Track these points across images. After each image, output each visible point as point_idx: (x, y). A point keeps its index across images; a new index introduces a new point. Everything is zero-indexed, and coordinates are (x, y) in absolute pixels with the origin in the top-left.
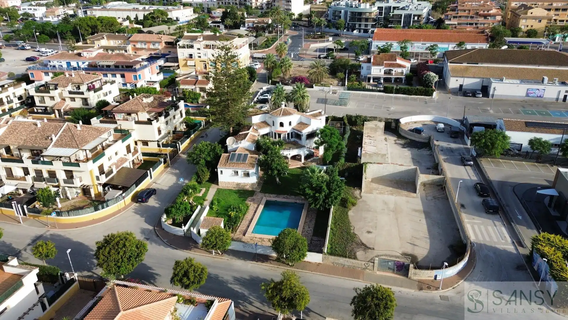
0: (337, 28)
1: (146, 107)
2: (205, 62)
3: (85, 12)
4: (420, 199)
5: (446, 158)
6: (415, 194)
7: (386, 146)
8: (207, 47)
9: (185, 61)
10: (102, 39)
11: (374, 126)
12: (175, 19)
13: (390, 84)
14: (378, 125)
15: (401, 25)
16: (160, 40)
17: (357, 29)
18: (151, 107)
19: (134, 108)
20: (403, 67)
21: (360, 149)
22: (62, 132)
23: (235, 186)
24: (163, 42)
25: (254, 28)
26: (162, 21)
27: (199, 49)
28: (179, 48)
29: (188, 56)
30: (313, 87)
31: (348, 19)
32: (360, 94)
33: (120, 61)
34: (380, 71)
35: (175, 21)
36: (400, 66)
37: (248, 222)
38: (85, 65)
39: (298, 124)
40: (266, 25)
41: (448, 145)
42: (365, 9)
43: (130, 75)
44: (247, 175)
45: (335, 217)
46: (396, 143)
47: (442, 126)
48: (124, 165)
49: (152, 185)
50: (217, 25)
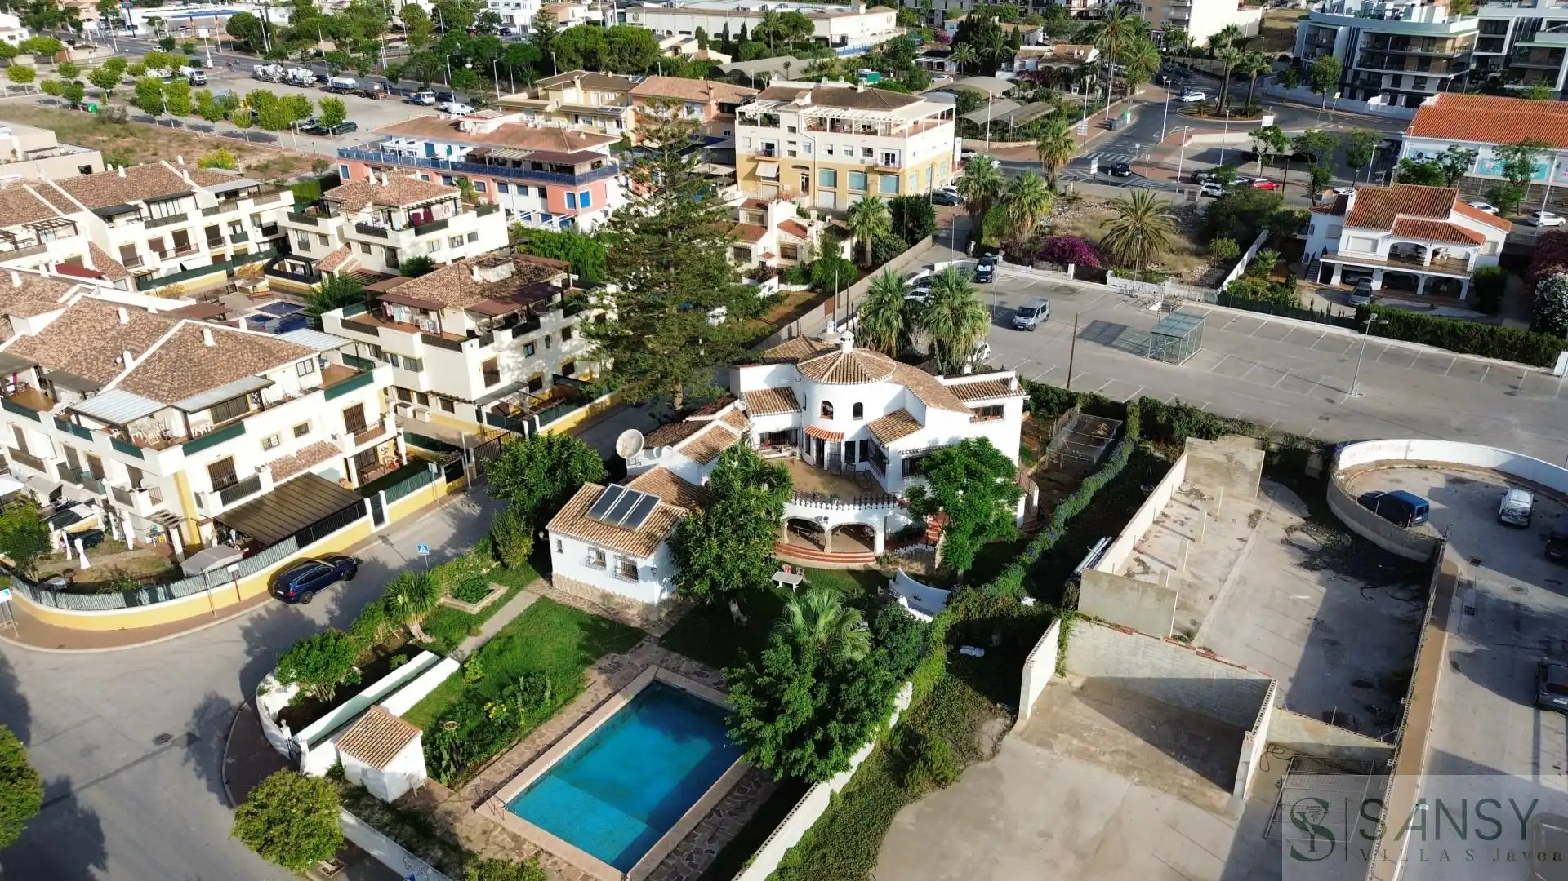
0: (1315, 87)
1: (472, 294)
2: (808, 168)
3: (622, 16)
4: (1236, 824)
5: (1471, 649)
6: (1227, 795)
7: (1239, 545)
8: (820, 124)
9: (753, 165)
10: (567, 86)
11: (1222, 459)
12: (837, 40)
13: (1405, 298)
14: (1237, 458)
15: (1554, 84)
16: (703, 97)
17: (1385, 91)
18: (490, 297)
19: (437, 294)
20: (1472, 240)
21: (1102, 542)
22: (161, 347)
23: (598, 601)
24: (713, 102)
25: (1036, 74)
26: (795, 45)
27: (793, 130)
28: (741, 123)
29: (760, 148)
30: (1104, 281)
31: (1357, 58)
32: (1258, 322)
33: (545, 149)
34: (1374, 249)
35: (836, 45)
36: (1457, 236)
37: (528, 755)
38: (458, 155)
39: (892, 415)
40: (1077, 67)
41: (1518, 589)
42: (1429, 24)
43: (559, 192)
44: (632, 572)
45: (832, 821)
46: (1287, 542)
47: (1521, 500)
48: (316, 470)
49: (370, 543)
50: (935, 60)
